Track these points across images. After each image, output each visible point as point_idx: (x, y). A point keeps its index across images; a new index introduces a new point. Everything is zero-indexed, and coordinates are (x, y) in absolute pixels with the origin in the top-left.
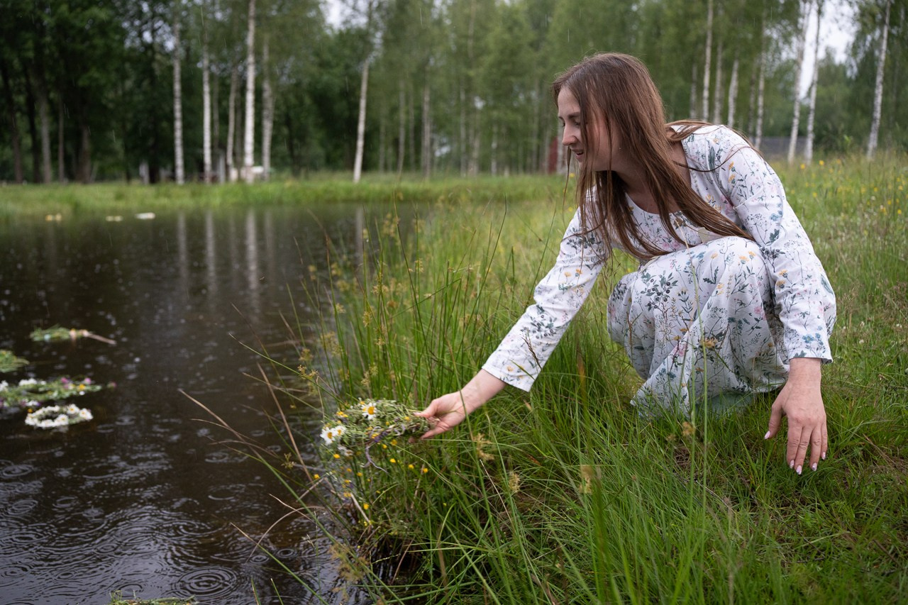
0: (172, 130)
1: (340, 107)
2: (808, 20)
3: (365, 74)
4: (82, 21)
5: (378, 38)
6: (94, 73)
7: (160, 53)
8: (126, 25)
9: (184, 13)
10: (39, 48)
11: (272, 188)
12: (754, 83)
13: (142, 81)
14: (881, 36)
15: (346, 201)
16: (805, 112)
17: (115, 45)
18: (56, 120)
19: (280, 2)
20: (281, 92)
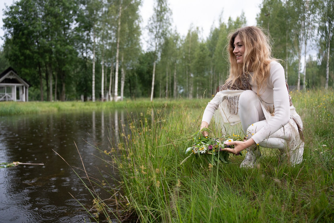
0: (92, 84)
1: (147, 76)
2: (302, 46)
3: (154, 66)
4: (64, 50)
5: (159, 55)
6: (67, 66)
7: (88, 59)
8: (78, 51)
9: (97, 47)
10: (50, 58)
11: (123, 103)
13: (82, 69)
14: (328, 51)
16: (302, 77)
18: (55, 81)
19: (127, 43)
20: (127, 72)
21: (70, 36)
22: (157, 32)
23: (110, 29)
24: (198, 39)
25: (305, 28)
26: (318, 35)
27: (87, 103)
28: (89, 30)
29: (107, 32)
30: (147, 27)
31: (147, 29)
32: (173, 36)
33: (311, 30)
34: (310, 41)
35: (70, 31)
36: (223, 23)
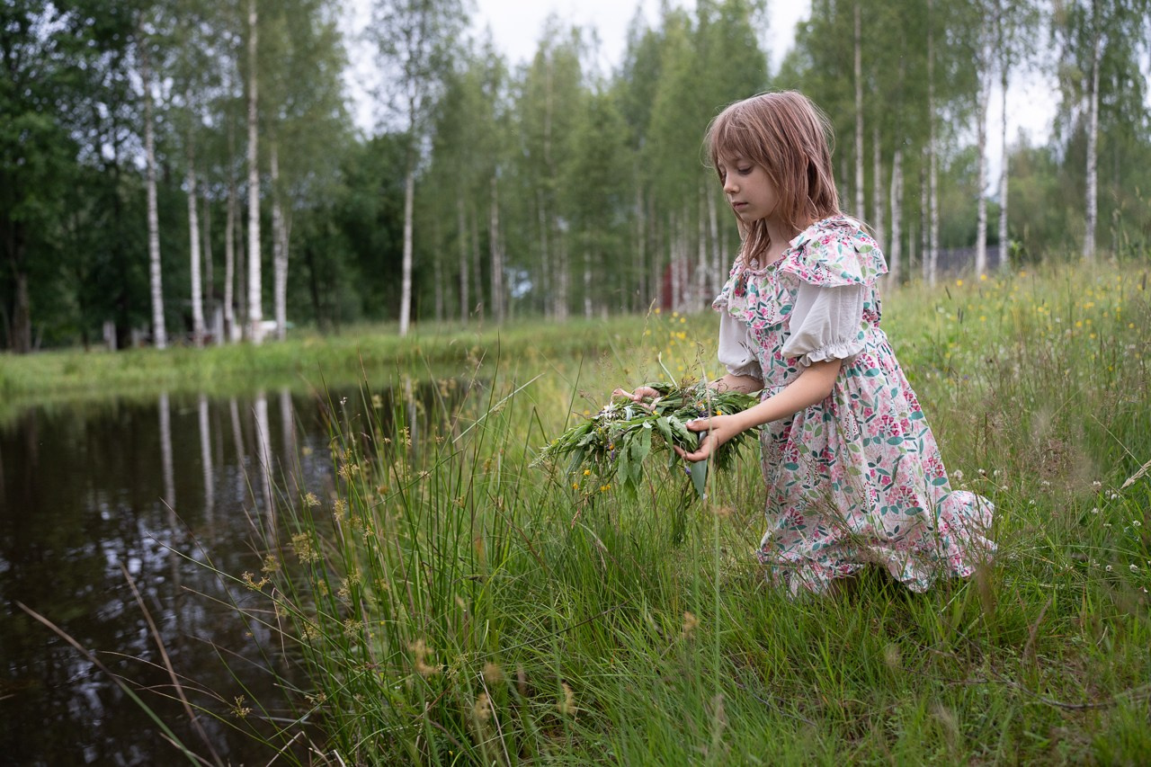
0: (148, 274)
1: (379, 236)
2: (989, 94)
3: (409, 193)
4: (13, 131)
6: (33, 202)
7: (126, 172)
8: (77, 135)
9: (159, 119)
11: (286, 348)
12: (922, 179)
13: (101, 212)
14: (1090, 109)
15: (388, 362)
16: (994, 213)
17: (62, 164)
19: (290, 101)
20: (297, 220)
21: (33, 74)
22: (411, 52)
23: (211, 40)
24: (580, 77)
25: (1003, 21)
26: (1051, 46)
27: (133, 356)
28: (120, 47)
29: (199, 54)
30: (370, 34)
31: (371, 41)
32: (480, 69)
33: (1024, 30)
34: (1022, 71)
35: (31, 50)
36: (679, 9)
